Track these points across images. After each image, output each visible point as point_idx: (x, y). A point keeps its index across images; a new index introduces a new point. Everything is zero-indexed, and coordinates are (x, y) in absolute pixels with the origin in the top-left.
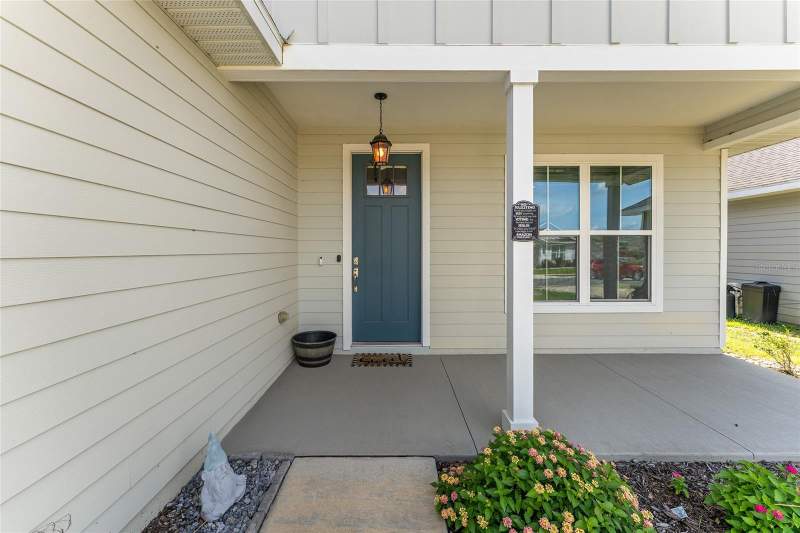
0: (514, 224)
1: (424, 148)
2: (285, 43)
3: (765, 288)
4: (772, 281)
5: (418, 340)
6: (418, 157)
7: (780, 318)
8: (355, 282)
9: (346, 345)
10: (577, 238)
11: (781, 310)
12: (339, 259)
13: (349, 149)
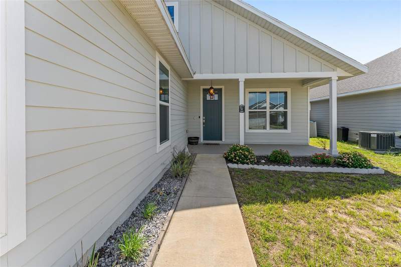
0: (240, 109)
1: (223, 87)
2: (194, 74)
3: (343, 129)
4: (346, 127)
5: (221, 140)
6: (221, 89)
7: (349, 140)
8: (204, 124)
9: (201, 140)
10: (266, 112)
11: (349, 136)
12: (199, 117)
13: (202, 88)
